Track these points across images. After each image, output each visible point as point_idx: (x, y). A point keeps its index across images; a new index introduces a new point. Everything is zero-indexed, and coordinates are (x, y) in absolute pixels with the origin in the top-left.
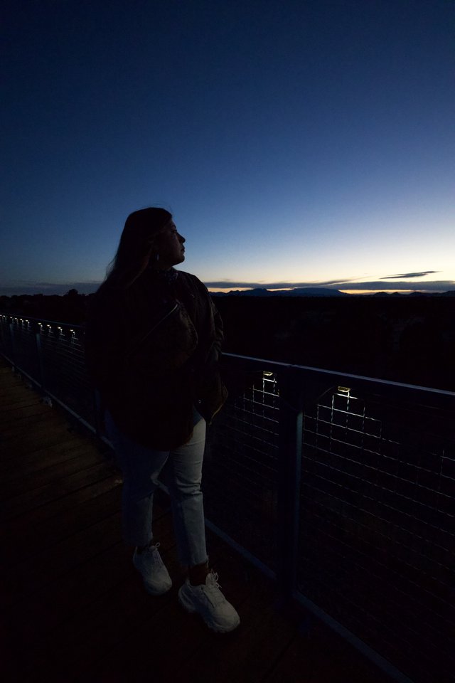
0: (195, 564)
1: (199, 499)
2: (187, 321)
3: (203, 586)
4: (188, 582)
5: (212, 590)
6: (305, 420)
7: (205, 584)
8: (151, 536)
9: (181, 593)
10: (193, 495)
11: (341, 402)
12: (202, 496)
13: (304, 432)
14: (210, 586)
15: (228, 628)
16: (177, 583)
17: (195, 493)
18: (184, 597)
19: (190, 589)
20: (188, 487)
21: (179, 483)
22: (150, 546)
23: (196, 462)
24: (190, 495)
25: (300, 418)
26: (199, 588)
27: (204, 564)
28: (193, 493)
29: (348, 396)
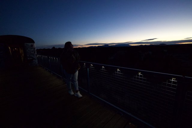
1: (77, 82)
2: (74, 57)
8: (71, 88)
9: (75, 94)
15: (80, 97)
21: (74, 79)
25: (88, 69)
27: (78, 90)
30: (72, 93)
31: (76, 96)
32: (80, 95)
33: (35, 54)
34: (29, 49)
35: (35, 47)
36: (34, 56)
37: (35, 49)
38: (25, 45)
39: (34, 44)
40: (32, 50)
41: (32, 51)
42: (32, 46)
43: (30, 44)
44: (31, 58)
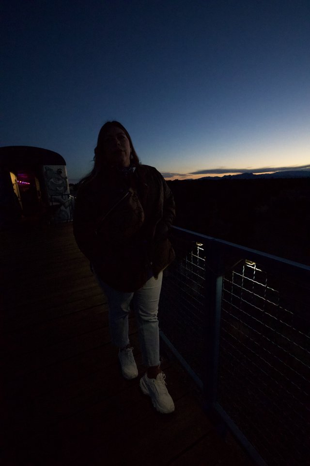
0: (150, 366)
1: (155, 325)
3: (155, 380)
4: (146, 376)
5: (160, 385)
6: (224, 282)
7: (156, 379)
8: (128, 342)
9: (142, 380)
10: (151, 322)
11: (249, 271)
12: (158, 323)
13: (223, 291)
14: (159, 381)
16: (141, 375)
17: (152, 321)
18: (143, 383)
19: (147, 380)
20: (148, 316)
21: (140, 312)
22: (127, 348)
23: (152, 300)
24: (148, 322)
25: (220, 281)
26: (152, 380)
27: (157, 367)
28: (150, 321)
29: (254, 268)
30: (132, 370)
31: (145, 391)
32: (166, 402)
33: (66, 193)
34: (52, 180)
35: (67, 175)
36: (64, 196)
37: (67, 180)
38: (45, 170)
39: (64, 167)
40: (61, 182)
41: (60, 186)
42: (60, 172)
43: (55, 168)
44: (55, 204)
